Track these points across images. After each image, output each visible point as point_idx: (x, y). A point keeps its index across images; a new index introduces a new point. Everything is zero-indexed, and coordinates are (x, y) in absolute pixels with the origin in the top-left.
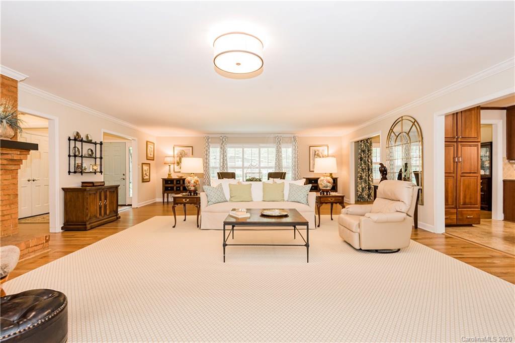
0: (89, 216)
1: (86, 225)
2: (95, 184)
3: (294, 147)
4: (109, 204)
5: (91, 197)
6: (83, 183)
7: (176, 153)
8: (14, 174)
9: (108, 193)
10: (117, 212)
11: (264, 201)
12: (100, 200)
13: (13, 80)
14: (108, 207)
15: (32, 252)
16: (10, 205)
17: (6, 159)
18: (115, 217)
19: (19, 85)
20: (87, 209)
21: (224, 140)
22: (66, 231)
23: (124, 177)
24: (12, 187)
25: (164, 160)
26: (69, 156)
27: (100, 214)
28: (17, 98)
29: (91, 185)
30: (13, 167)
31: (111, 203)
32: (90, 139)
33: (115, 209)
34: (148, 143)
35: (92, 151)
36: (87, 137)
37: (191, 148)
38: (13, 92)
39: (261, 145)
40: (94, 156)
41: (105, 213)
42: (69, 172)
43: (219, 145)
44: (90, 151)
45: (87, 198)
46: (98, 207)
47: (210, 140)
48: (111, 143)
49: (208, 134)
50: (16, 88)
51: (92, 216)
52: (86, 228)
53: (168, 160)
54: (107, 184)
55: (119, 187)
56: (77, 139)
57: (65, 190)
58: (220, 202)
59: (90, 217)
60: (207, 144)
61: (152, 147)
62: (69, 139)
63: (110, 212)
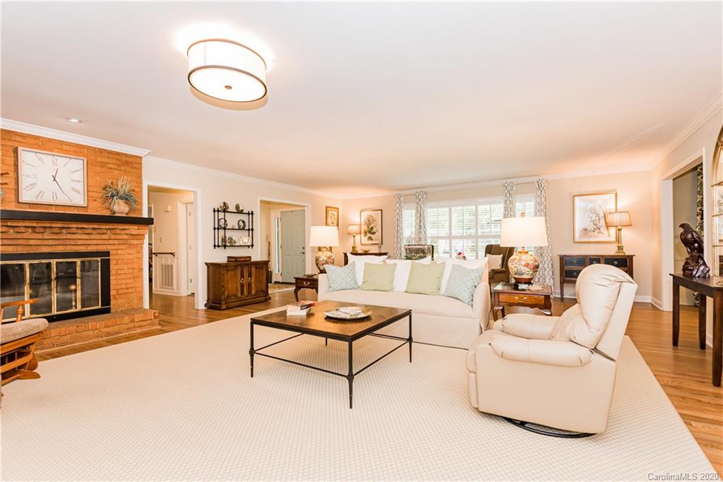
0: (226, 294)
1: (220, 304)
2: (238, 260)
3: (539, 199)
4: (256, 281)
5: (229, 273)
6: (228, 257)
7: (363, 220)
8: (139, 249)
9: (253, 270)
10: (267, 292)
11: (406, 292)
12: (242, 276)
13: (137, 157)
14: (253, 285)
15: (139, 327)
16: (134, 278)
17: (127, 234)
18: (264, 298)
19: (144, 160)
20: (223, 286)
21: (420, 196)
22: (209, 308)
23: (303, 251)
24: (135, 261)
25: (347, 229)
26: (215, 229)
27: (242, 292)
28: (141, 173)
29: (234, 260)
30: (136, 242)
31: (258, 280)
32: (241, 209)
33: (264, 288)
34: (328, 209)
35: (243, 222)
36: (237, 207)
37: (380, 212)
38: (137, 168)
39: (480, 200)
40: (247, 228)
41: (250, 292)
42: (215, 246)
43: (414, 205)
44: (241, 222)
45: (224, 274)
46: (239, 285)
47: (402, 199)
48: (292, 211)
49: (400, 190)
50: (141, 164)
51: (230, 294)
52: (220, 307)
53: (354, 229)
54: (253, 259)
55: (270, 263)
56: (225, 209)
57: (210, 266)
58: (344, 289)
59: (228, 295)
60: (398, 205)
61: (335, 213)
62: (214, 211)
63: (257, 292)
